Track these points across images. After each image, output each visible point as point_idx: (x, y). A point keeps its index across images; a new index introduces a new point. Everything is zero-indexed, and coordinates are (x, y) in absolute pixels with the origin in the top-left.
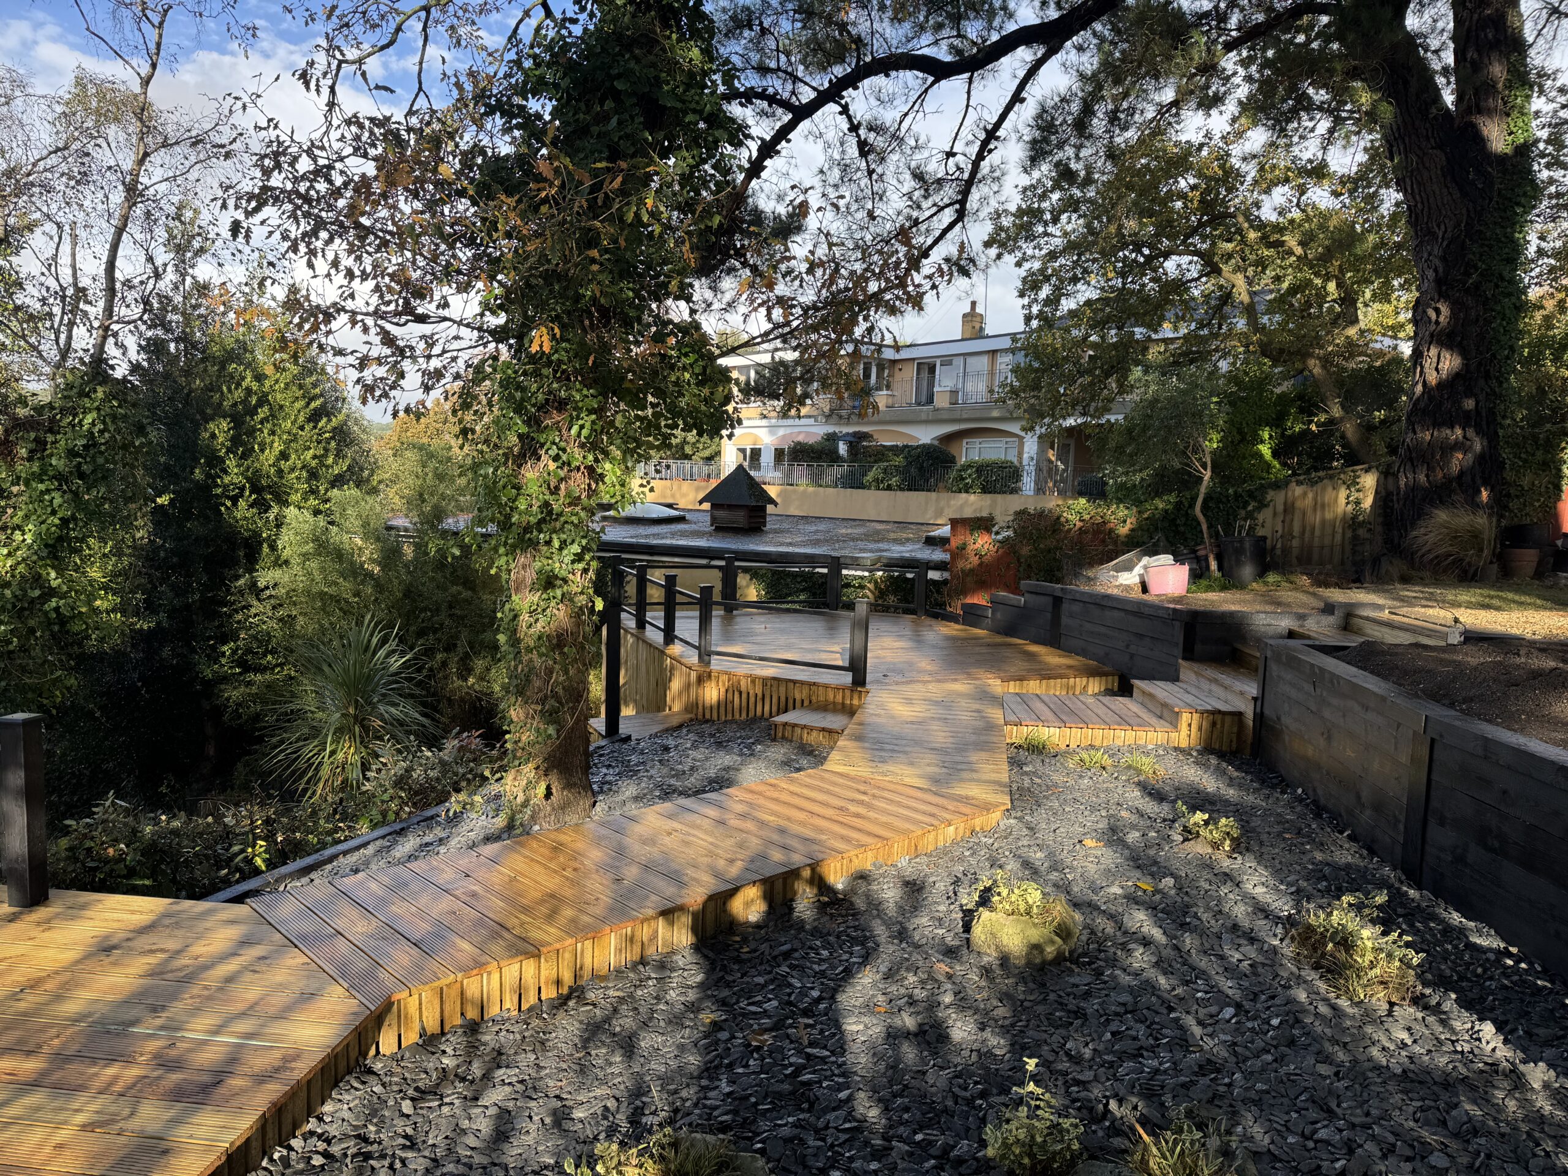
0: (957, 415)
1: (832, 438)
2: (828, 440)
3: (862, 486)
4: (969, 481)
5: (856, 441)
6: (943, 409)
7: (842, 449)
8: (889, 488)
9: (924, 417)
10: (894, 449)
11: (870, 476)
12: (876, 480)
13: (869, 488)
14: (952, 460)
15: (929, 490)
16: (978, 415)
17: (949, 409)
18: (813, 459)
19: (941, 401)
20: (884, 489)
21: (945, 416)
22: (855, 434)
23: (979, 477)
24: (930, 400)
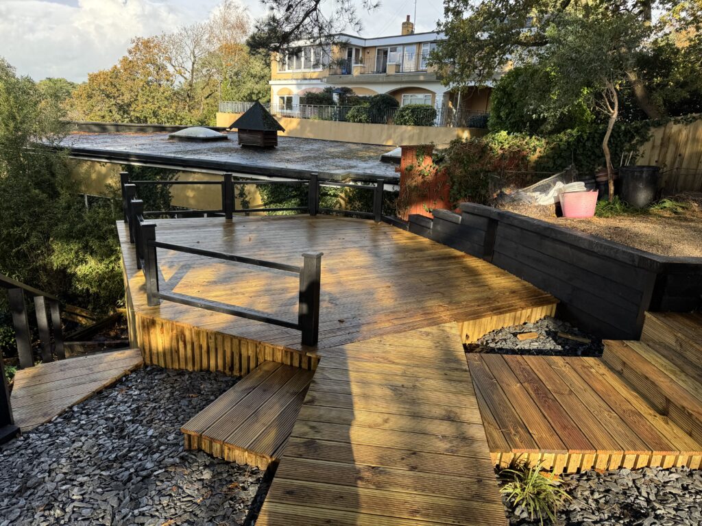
0: (399, 79)
1: (329, 91)
2: (327, 92)
3: (345, 120)
4: (407, 117)
5: (344, 92)
6: (392, 75)
7: (335, 97)
8: (360, 121)
9: (381, 80)
10: (364, 98)
11: (350, 114)
12: (353, 116)
13: (349, 121)
14: (397, 104)
15: (383, 123)
16: (411, 79)
17: (395, 76)
18: (317, 103)
19: (391, 70)
20: (357, 122)
21: (393, 79)
22: (342, 89)
23: (413, 115)
24: (384, 71)
